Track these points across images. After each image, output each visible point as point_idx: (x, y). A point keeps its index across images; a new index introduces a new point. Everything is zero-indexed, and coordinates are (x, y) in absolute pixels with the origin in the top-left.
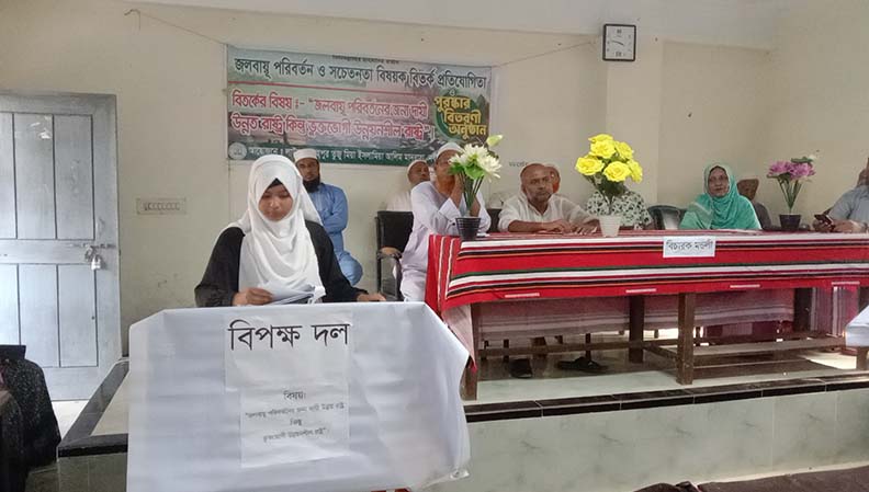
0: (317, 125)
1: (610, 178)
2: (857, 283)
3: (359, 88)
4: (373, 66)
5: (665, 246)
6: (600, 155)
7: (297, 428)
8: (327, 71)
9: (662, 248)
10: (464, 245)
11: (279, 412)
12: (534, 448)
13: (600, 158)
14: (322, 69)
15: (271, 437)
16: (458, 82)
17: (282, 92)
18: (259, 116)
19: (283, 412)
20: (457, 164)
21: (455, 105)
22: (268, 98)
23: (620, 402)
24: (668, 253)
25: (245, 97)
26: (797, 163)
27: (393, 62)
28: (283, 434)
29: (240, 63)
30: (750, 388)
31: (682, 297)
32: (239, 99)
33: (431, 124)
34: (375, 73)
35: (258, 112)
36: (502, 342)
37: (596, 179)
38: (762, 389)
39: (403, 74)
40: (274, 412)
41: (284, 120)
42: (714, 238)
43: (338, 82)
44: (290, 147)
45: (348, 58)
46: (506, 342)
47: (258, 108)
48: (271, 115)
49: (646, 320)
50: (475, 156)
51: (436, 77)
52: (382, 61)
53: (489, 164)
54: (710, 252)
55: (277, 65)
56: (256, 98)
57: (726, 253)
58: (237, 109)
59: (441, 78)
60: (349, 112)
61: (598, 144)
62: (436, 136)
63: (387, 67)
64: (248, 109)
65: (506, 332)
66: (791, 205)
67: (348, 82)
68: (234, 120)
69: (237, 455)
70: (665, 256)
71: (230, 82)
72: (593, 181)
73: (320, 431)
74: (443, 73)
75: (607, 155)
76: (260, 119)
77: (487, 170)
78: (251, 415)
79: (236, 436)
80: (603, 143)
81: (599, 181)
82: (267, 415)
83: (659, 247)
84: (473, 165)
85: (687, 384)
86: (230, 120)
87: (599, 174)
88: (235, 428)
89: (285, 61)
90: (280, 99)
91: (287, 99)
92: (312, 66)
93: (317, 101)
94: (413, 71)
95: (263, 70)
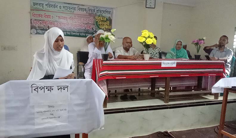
0: (59, 24)
1: (147, 43)
2: (215, 75)
4: (76, 6)
5: (162, 64)
6: (145, 36)
7: (52, 116)
8: (62, 7)
9: (161, 64)
10: (104, 62)
11: (47, 111)
12: (123, 121)
13: (145, 37)
14: (60, 7)
15: (44, 119)
16: (102, 12)
17: (47, 13)
20: (102, 37)
21: (102, 19)
22: (43, 15)
23: (148, 108)
24: (163, 66)
25: (36, 14)
26: (200, 40)
27: (83, 5)
28: (48, 118)
29: (35, 4)
30: (185, 104)
31: (166, 78)
32: (34, 15)
33: (94, 25)
34: (77, 9)
35: (40, 19)
36: (115, 91)
37: (143, 43)
38: (188, 105)
39: (86, 9)
40: (45, 112)
42: (176, 62)
43: (65, 11)
45: (69, 4)
46: (116, 91)
48: (44, 21)
49: (156, 85)
50: (108, 35)
51: (96, 11)
52: (79, 5)
53: (112, 38)
54: (175, 66)
55: (46, 5)
56: (39, 15)
57: (179, 66)
60: (69, 20)
61: (144, 33)
62: (96, 29)
63: (81, 7)
64: (37, 18)
65: (116, 88)
66: (198, 52)
67: (68, 11)
68: (32, 22)
69: (34, 124)
70: (162, 66)
71: (31, 10)
72: (142, 44)
73: (59, 117)
74: (98, 9)
75: (147, 36)
76: (40, 21)
77: (111, 40)
78: (38, 112)
79: (33, 119)
80: (145, 33)
81: (144, 44)
82: (43, 113)
83: (160, 64)
84: (107, 38)
85: (167, 103)
87: (144, 42)
88: (33, 116)
89: (49, 4)
90: (47, 15)
91: (49, 16)
92: (57, 6)
93: (59, 16)
94: (89, 8)
95: (42, 6)
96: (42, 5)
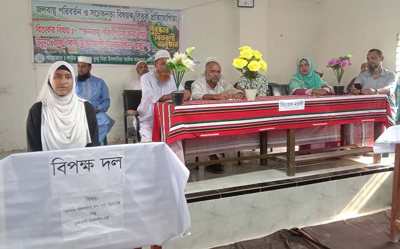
0: (84, 42)
1: (251, 70)
2: (374, 120)
3: (107, 22)
4: (115, 10)
6: (245, 57)
7: (93, 217)
8: (89, 12)
10: (176, 108)
11: (83, 208)
12: (216, 215)
13: (245, 59)
14: (86, 12)
15: (79, 223)
16: (162, 19)
17: (64, 25)
18: (51, 38)
19: (86, 208)
20: (170, 63)
21: (161, 31)
22: (56, 28)
23: (260, 188)
25: (43, 27)
26: (342, 59)
27: (125, 7)
28: (86, 221)
29: (39, 9)
30: (324, 176)
31: (288, 131)
32: (39, 28)
33: (148, 41)
34: (116, 14)
38: (330, 177)
39: (132, 14)
40: (81, 209)
41: (66, 40)
42: (304, 100)
43: (96, 19)
44: (70, 55)
45: (101, 6)
46: (197, 158)
47: (50, 34)
48: (58, 38)
49: (268, 143)
50: (181, 59)
51: (150, 16)
52: (120, 7)
53: (188, 63)
55: (61, 10)
56: (49, 28)
57: (310, 108)
58: (38, 34)
59: (153, 16)
60: (102, 35)
61: (244, 51)
62: (151, 48)
63: (123, 10)
64: (44, 35)
66: (339, 81)
67: (101, 18)
68: (37, 41)
69: (60, 234)
71: (34, 20)
72: (242, 71)
73: (107, 218)
74: (153, 14)
75: (249, 57)
76: (51, 40)
77: (187, 66)
78: (67, 211)
79: (59, 224)
80: (246, 51)
81: (244, 71)
82: (76, 211)
84: (179, 64)
85: (292, 176)
86: (34, 41)
87: (246, 67)
88: (58, 219)
89: (65, 7)
90: (63, 28)
91: (67, 28)
92: (81, 10)
93: (84, 29)
94: (137, 12)
95: (53, 12)
96: (52, 9)
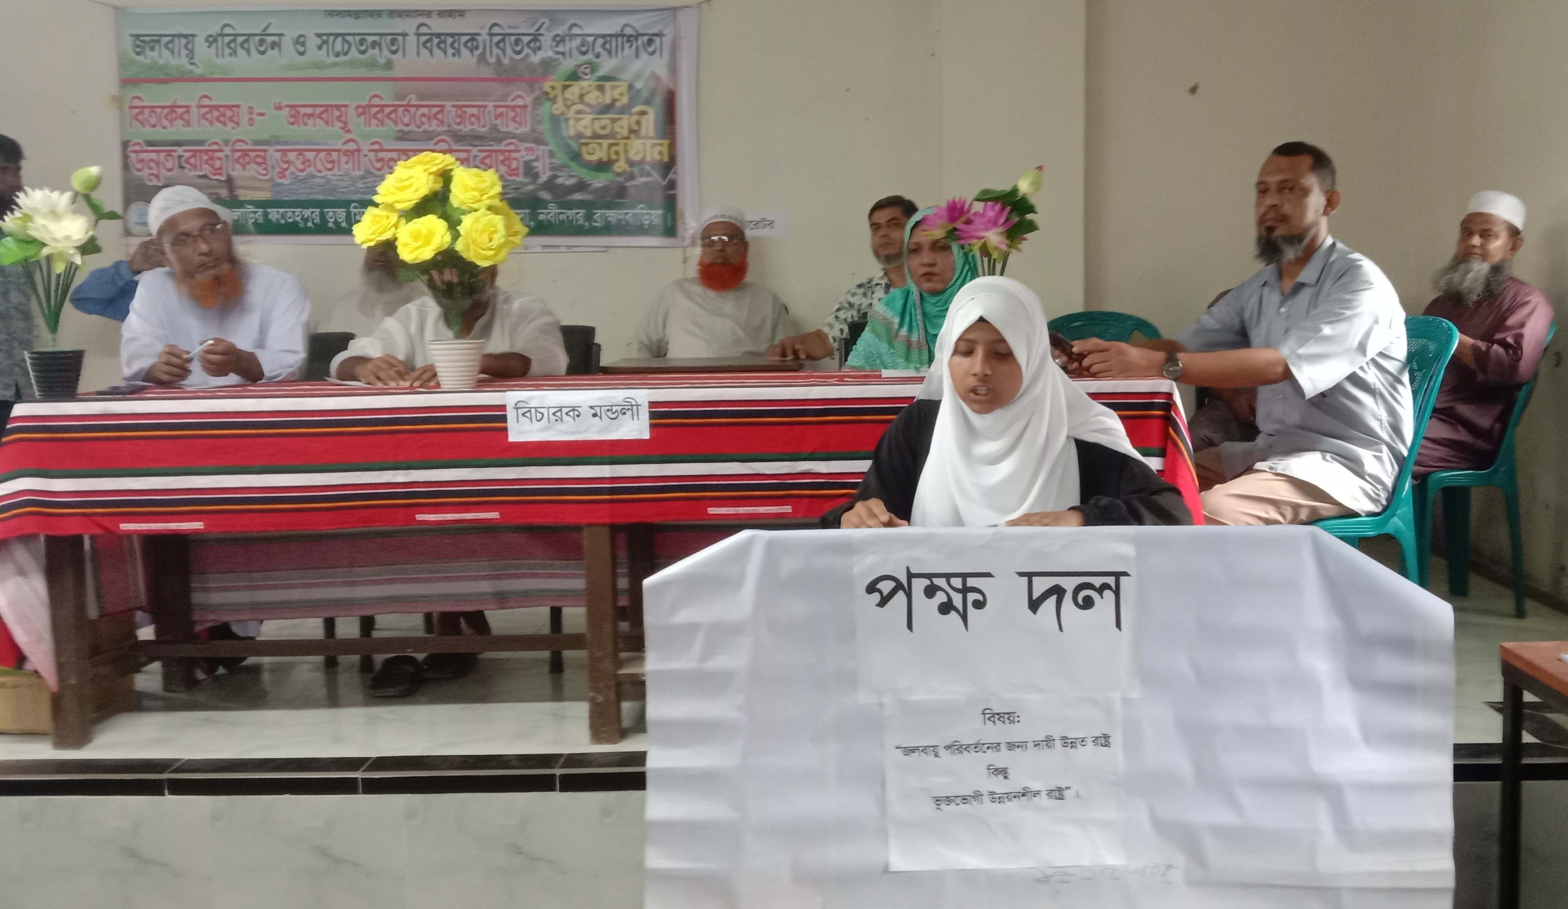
0: (292, 156)
3: (376, 73)
4: (409, 25)
5: (511, 415)
8: (313, 42)
9: (504, 419)
14: (300, 41)
16: (598, 49)
17: (220, 94)
18: (179, 144)
21: (593, 97)
22: (194, 110)
24: (521, 431)
27: (451, 13)
29: (142, 43)
32: (140, 113)
33: (539, 141)
34: (412, 40)
35: (177, 137)
39: (473, 37)
41: (227, 150)
43: (335, 65)
45: (356, 14)
47: (177, 131)
48: (201, 143)
51: (546, 40)
52: (428, 13)
54: (631, 429)
55: (212, 40)
56: (173, 108)
58: (142, 133)
59: (559, 40)
63: (438, 25)
64: (157, 134)
67: (352, 64)
68: (133, 156)
70: (512, 437)
71: (125, 82)
74: (561, 30)
76: (180, 150)
83: (494, 416)
86: (125, 157)
89: (228, 30)
90: (217, 107)
93: (292, 107)
94: (496, 30)
95: (184, 52)
